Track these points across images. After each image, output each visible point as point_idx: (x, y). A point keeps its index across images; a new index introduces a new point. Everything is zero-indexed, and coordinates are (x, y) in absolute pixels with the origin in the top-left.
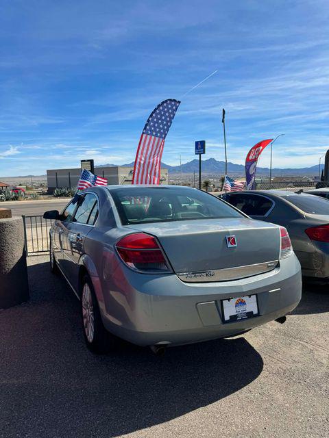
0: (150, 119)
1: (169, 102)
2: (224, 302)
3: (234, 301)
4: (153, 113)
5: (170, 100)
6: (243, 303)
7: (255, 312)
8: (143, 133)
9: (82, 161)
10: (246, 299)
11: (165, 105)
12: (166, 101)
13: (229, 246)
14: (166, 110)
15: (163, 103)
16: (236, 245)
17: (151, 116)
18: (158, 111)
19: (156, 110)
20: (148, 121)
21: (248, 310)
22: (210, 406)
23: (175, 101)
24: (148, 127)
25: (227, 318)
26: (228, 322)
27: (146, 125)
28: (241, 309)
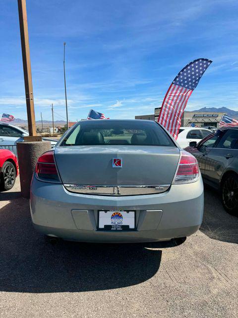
0: (181, 73)
1: (201, 60)
2: (100, 212)
3: (110, 213)
4: (184, 68)
5: (203, 59)
6: (120, 216)
7: (132, 226)
8: (173, 83)
9: (156, 109)
10: (123, 213)
11: (197, 63)
12: (198, 60)
13: (114, 166)
14: (197, 67)
15: (195, 61)
16: (121, 167)
17: (182, 70)
18: (189, 68)
19: (187, 66)
20: (179, 74)
21: (124, 224)
22: (75, 294)
23: (206, 60)
24: (177, 79)
25: (101, 226)
26: (101, 230)
27: (177, 77)
28: (117, 221)
